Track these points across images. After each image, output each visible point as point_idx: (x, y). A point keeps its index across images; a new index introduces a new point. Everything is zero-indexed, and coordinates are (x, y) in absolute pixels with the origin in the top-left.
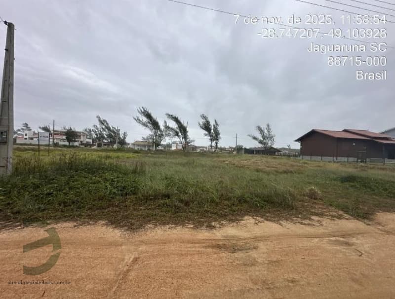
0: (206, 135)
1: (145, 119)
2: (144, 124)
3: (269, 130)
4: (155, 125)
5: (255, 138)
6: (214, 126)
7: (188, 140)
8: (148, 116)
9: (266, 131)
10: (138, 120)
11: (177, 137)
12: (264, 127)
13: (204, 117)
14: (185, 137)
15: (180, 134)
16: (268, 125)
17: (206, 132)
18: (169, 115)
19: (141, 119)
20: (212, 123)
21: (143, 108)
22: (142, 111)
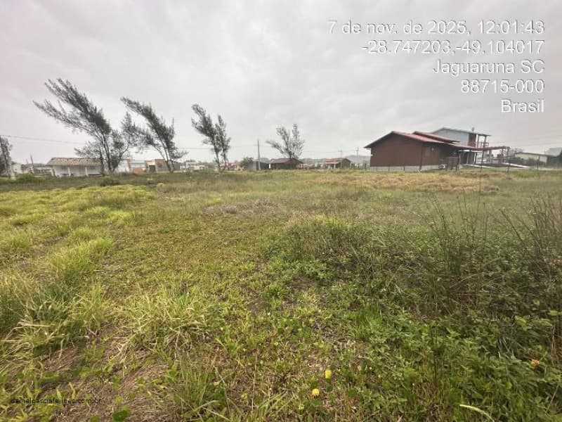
0: (205, 142)
1: (68, 109)
2: (68, 121)
3: (296, 134)
4: (98, 122)
5: (276, 146)
6: (216, 125)
7: (175, 152)
8: (78, 101)
9: (291, 135)
10: (50, 110)
11: (151, 146)
12: (289, 129)
13: (198, 110)
14: (169, 146)
15: (157, 141)
16: (295, 126)
17: (208, 138)
18: (130, 102)
19: (58, 109)
20: (214, 122)
21: (60, 81)
22: (59, 90)
